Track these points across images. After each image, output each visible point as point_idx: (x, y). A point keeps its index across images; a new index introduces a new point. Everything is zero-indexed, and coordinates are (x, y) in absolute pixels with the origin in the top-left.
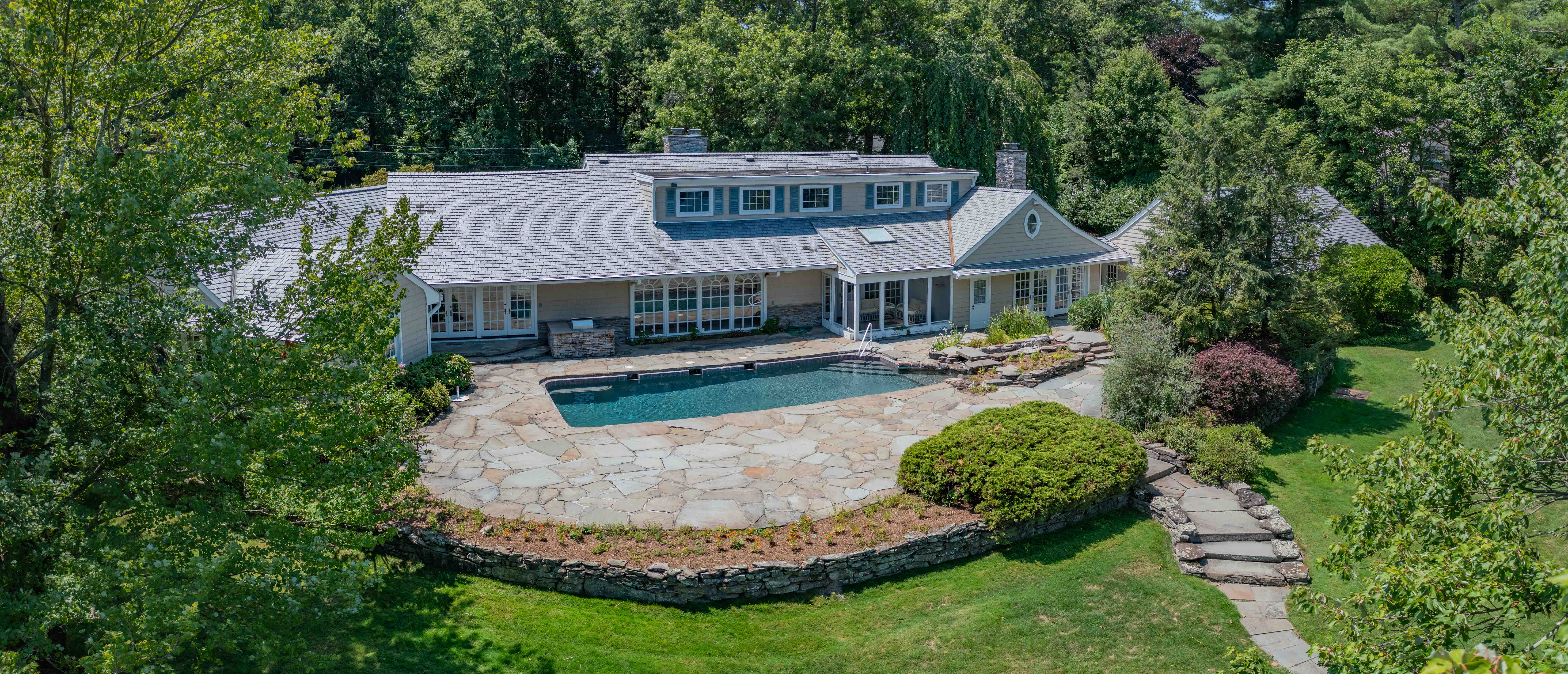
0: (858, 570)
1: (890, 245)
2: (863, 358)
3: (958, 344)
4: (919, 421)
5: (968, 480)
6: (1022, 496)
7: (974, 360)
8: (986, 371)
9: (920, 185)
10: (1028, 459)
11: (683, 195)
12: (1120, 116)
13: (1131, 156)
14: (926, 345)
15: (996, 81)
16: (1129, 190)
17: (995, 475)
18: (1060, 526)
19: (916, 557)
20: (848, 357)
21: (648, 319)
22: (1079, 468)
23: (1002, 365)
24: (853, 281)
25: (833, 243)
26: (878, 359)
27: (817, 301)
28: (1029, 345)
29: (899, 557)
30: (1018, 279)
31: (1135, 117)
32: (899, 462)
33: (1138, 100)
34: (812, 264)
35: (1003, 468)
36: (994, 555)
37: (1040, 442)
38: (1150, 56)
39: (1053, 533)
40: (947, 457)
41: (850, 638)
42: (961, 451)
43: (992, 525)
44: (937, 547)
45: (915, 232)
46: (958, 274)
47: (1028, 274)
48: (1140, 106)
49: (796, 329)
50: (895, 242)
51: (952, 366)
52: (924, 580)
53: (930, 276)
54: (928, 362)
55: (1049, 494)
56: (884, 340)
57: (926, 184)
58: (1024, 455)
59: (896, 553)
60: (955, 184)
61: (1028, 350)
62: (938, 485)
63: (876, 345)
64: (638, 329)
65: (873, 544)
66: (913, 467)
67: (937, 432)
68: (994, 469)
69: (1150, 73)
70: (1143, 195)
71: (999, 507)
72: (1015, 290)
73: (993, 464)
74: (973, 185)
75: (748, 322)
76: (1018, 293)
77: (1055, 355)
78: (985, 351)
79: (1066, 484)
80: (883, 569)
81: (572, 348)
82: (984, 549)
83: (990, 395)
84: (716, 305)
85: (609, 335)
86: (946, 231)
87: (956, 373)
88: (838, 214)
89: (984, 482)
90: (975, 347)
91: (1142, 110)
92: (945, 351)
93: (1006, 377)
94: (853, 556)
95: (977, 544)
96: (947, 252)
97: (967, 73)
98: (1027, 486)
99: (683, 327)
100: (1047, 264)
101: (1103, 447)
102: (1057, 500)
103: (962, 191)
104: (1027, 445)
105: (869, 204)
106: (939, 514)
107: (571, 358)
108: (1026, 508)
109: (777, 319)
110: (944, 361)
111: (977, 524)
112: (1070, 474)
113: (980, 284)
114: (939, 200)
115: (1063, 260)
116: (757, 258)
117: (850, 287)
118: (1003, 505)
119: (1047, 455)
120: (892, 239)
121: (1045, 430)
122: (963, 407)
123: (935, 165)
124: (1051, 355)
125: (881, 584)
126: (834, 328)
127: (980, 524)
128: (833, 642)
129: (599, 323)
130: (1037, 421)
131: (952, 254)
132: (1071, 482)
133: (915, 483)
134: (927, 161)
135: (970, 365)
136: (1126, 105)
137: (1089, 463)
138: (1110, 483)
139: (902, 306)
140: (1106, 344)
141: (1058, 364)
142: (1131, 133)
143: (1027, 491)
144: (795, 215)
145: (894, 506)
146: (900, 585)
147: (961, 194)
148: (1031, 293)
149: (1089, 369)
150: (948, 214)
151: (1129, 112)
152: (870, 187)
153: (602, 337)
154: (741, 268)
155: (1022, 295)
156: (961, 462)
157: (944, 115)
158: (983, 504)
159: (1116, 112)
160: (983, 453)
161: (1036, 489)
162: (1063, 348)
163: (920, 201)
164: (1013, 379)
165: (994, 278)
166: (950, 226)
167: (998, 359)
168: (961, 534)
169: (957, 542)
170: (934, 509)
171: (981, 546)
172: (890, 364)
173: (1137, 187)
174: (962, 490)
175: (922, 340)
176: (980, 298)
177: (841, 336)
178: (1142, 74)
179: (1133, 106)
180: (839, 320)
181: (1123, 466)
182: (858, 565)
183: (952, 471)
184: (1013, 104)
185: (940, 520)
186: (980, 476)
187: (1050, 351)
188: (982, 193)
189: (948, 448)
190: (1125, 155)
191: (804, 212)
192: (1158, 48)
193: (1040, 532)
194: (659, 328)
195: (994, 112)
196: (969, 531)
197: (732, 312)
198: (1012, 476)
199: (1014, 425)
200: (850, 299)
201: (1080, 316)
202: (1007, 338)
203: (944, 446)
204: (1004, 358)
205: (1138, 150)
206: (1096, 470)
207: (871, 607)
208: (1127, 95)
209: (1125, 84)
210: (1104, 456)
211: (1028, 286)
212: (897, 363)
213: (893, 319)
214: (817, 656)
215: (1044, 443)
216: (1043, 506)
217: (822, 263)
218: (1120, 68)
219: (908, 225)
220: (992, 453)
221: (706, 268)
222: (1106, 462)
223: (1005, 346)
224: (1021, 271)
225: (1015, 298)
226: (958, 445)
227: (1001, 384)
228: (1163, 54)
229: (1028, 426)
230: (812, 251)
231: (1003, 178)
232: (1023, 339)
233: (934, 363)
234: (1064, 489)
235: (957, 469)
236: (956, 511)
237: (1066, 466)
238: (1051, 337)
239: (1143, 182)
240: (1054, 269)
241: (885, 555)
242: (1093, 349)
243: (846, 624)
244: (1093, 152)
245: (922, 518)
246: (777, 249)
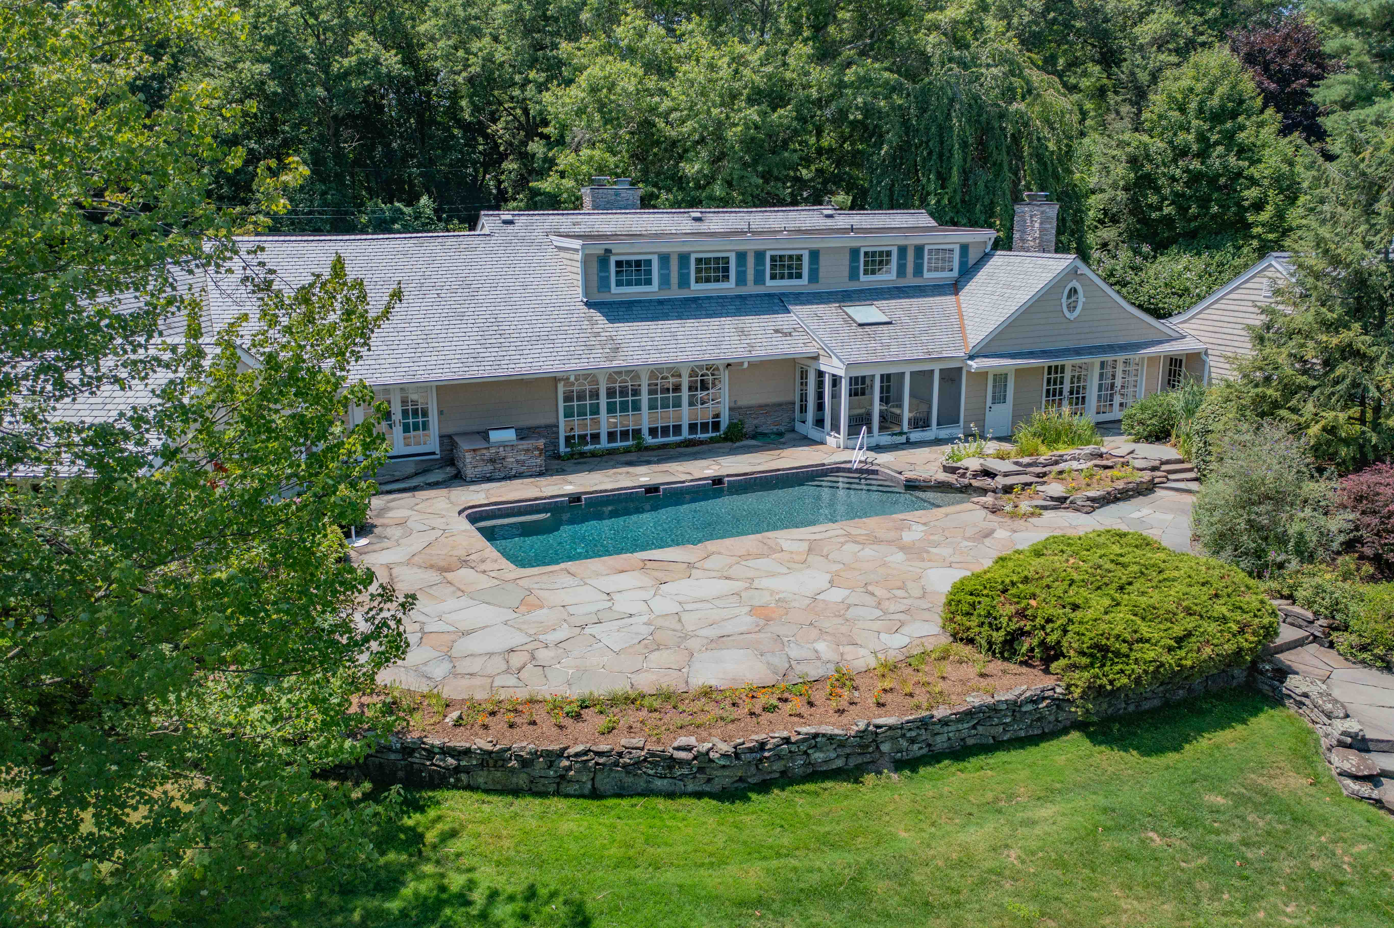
0: (912, 741)
1: (885, 328)
2: (857, 471)
3: (981, 455)
4: (950, 551)
5: (1043, 628)
6: (1117, 654)
7: (1006, 475)
8: (1023, 489)
9: (919, 250)
10: (1118, 604)
11: (619, 264)
12: (1183, 152)
13: (1193, 210)
14: (933, 456)
15: (1015, 106)
16: (1185, 259)
17: (1081, 623)
18: (1156, 702)
19: (980, 728)
20: (836, 470)
21: (582, 426)
22: (1190, 622)
23: (1044, 483)
24: (841, 373)
25: (812, 324)
26: (875, 472)
27: (789, 398)
28: (1074, 459)
29: (960, 726)
30: (1049, 373)
31: (1203, 155)
32: (944, 600)
33: (1211, 129)
34: (787, 351)
35: (1090, 614)
36: (1075, 735)
37: (1130, 584)
38: (1236, 62)
39: (1148, 711)
40: (1014, 596)
41: (912, 833)
42: (1031, 588)
43: (1077, 693)
44: (1005, 716)
45: (914, 310)
46: (974, 365)
47: (1063, 367)
48: (1214, 138)
49: (764, 435)
50: (890, 323)
51: (975, 483)
52: (991, 761)
53: (937, 367)
54: (943, 476)
55: (1152, 654)
56: (877, 448)
57: (927, 248)
58: (1113, 600)
59: (959, 721)
60: (964, 248)
61: (1075, 465)
62: (1002, 633)
63: (871, 455)
64: (568, 439)
65: (930, 708)
66: (966, 608)
67: (987, 563)
68: (1078, 615)
69: (1233, 87)
70: (1208, 265)
71: (1086, 668)
72: (1045, 387)
73: (1075, 607)
74: (989, 248)
75: (705, 426)
76: (1048, 391)
77: (1115, 472)
78: (1016, 463)
79: (1172, 643)
80: (940, 742)
81: (490, 467)
82: (1060, 726)
83: (1033, 520)
84: (665, 406)
85: (537, 448)
86: (954, 310)
87: (984, 491)
88: (814, 288)
89: (1065, 632)
90: (1002, 458)
91: (1217, 143)
92: (965, 463)
93: (1052, 499)
94: (908, 722)
95: (1052, 718)
96: (958, 336)
97: (976, 98)
98: (1124, 641)
99: (625, 434)
100: (1091, 354)
101: (1217, 596)
102: (1162, 665)
103: (973, 257)
104: (1115, 585)
105: (854, 275)
106: (1004, 672)
107: (489, 480)
108: (1122, 671)
109: (742, 423)
110: (963, 475)
111: (1053, 689)
112: (1178, 630)
113: (1001, 379)
114: (943, 269)
115: (1112, 348)
116: (718, 344)
117: (836, 381)
118: (1092, 665)
119: (1143, 601)
120: (886, 319)
121: (1136, 568)
122: (1001, 534)
123: (933, 223)
124: (1109, 473)
125: (939, 762)
126: (813, 433)
127: (1058, 690)
128: (894, 837)
129: (523, 434)
130: (1122, 556)
131: (964, 338)
132: (1180, 640)
133: (968, 629)
134: (923, 219)
135: (1001, 481)
136: (1191, 137)
137: (1201, 616)
138: (1229, 648)
139: (900, 406)
140: (1182, 462)
141: (1120, 485)
142: (1195, 178)
143: (1124, 648)
144: (760, 290)
145: (944, 658)
146: (961, 765)
147: (971, 260)
148: (1066, 393)
149: (1160, 493)
150: (955, 287)
151: (1195, 147)
152: (854, 252)
153: (527, 450)
154: (700, 357)
155: (1054, 394)
156: (1033, 603)
157: (944, 157)
158: (1062, 662)
159: (1174, 148)
160: (1059, 592)
161: (1136, 646)
162: (1123, 464)
163: (918, 271)
164: (1061, 502)
165: (1019, 372)
166: (958, 303)
167: (1038, 476)
168: (1033, 701)
169: (1030, 712)
170: (997, 666)
171: (1057, 720)
172: (892, 479)
173: (1199, 254)
174: (1035, 642)
175: (926, 450)
176: (999, 398)
177: (822, 443)
178: (1221, 90)
179: (1202, 138)
180: (819, 422)
181: (1247, 625)
182: (914, 734)
183: (1021, 614)
184: (1039, 139)
185: (1007, 680)
186: (1059, 623)
187: (1106, 467)
188: (1000, 259)
189: (1013, 584)
190: (1183, 210)
191: (772, 285)
192: (1244, 50)
193: (1131, 708)
194: (596, 437)
195: (1015, 150)
196: (1044, 698)
197: (685, 415)
198: (1103, 626)
199: (1094, 558)
200: (835, 396)
201: (1141, 423)
202: (1043, 449)
203: (1007, 581)
204: (1045, 474)
205: (1204, 202)
206: (1212, 628)
207: (931, 794)
208: (1195, 123)
209: (1193, 105)
210: (1220, 609)
211: (1062, 383)
212: (902, 477)
213: (888, 421)
214: (878, 854)
215: (1137, 585)
216: (1145, 672)
217: (799, 350)
218: (1185, 83)
219: (905, 302)
220: (1071, 593)
221: (655, 358)
222: (1224, 618)
223: (1041, 459)
224: (1054, 362)
225: (1044, 399)
226: (1026, 580)
227: (1045, 508)
228: (1250, 59)
229: (1112, 561)
230: (785, 335)
231: (1023, 240)
232: (1063, 450)
233: (951, 478)
234: (1170, 649)
235: (1029, 612)
236: (1024, 669)
237: (1171, 617)
238: (1103, 450)
239: (1207, 247)
240: (1096, 361)
241: (944, 722)
242: (1164, 467)
243: (906, 814)
244: (1136, 208)
245: (982, 675)
246: (742, 332)
